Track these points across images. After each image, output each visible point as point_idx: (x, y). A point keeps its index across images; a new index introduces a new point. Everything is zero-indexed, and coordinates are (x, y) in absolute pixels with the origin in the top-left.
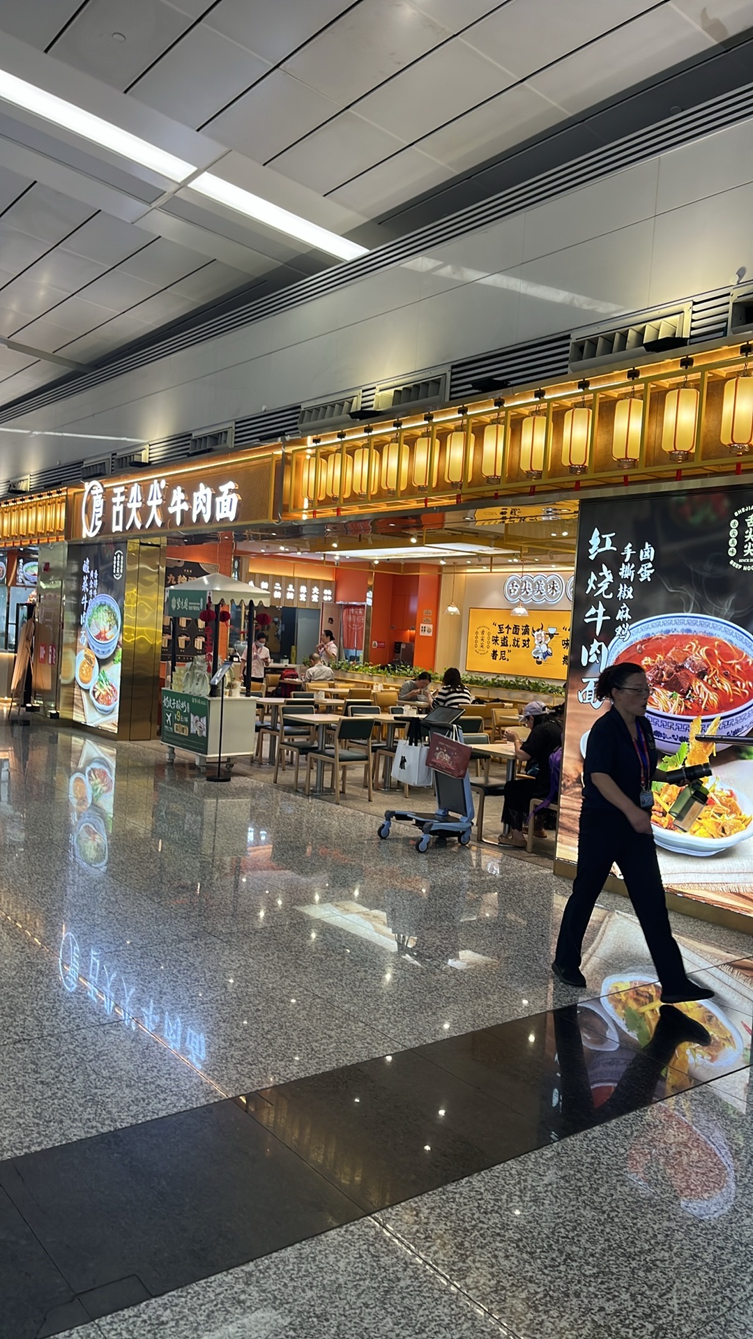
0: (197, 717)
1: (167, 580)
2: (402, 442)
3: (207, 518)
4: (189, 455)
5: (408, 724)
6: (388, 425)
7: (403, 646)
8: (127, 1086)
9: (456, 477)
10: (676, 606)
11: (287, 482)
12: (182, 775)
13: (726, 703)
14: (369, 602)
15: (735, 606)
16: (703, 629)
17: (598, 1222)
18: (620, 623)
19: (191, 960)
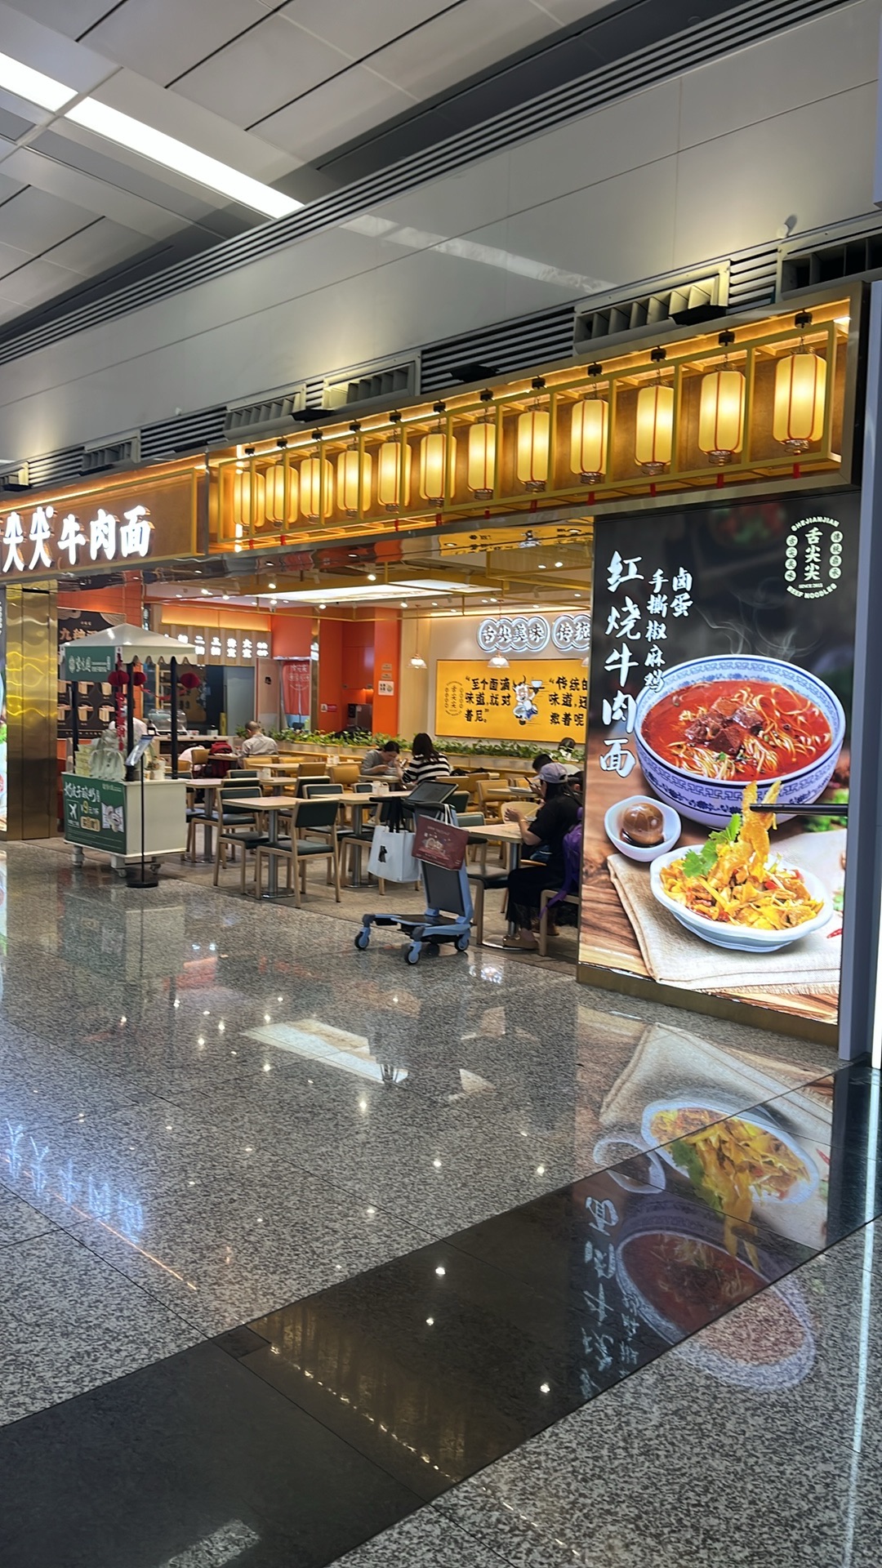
0: (111, 808)
1: (59, 635)
2: (363, 449)
3: (110, 554)
4: (82, 474)
5: (380, 805)
6: (343, 428)
7: (359, 709)
8: (63, 1335)
9: (435, 492)
10: (721, 646)
11: (213, 505)
12: (93, 879)
13: (787, 763)
14: (315, 656)
15: (795, 643)
16: (757, 673)
17: (735, 1476)
18: (650, 669)
19: (134, 1135)
